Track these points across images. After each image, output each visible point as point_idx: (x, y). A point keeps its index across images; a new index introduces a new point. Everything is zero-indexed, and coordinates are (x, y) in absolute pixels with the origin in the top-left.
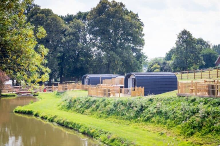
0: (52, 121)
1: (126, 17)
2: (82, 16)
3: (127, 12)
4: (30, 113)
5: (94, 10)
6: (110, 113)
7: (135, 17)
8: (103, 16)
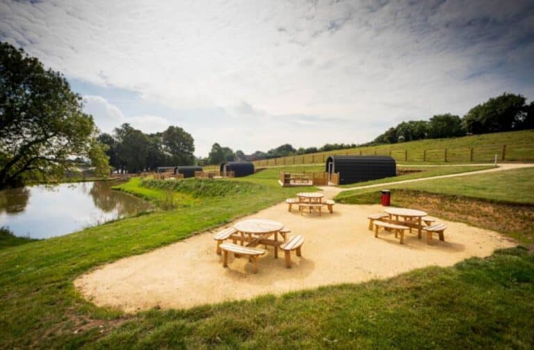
0: (130, 193)
1: (184, 136)
2: (159, 135)
3: (185, 133)
4: (119, 189)
5: (166, 132)
6: (162, 188)
7: (189, 136)
8: (170, 135)
